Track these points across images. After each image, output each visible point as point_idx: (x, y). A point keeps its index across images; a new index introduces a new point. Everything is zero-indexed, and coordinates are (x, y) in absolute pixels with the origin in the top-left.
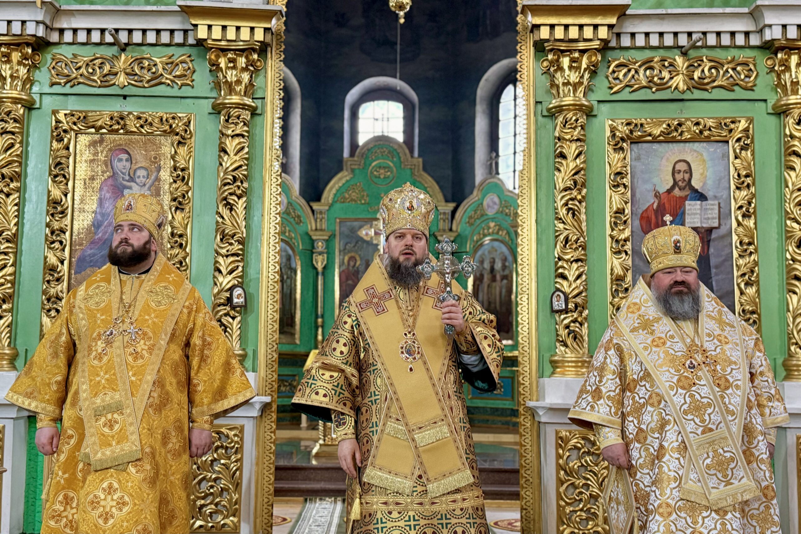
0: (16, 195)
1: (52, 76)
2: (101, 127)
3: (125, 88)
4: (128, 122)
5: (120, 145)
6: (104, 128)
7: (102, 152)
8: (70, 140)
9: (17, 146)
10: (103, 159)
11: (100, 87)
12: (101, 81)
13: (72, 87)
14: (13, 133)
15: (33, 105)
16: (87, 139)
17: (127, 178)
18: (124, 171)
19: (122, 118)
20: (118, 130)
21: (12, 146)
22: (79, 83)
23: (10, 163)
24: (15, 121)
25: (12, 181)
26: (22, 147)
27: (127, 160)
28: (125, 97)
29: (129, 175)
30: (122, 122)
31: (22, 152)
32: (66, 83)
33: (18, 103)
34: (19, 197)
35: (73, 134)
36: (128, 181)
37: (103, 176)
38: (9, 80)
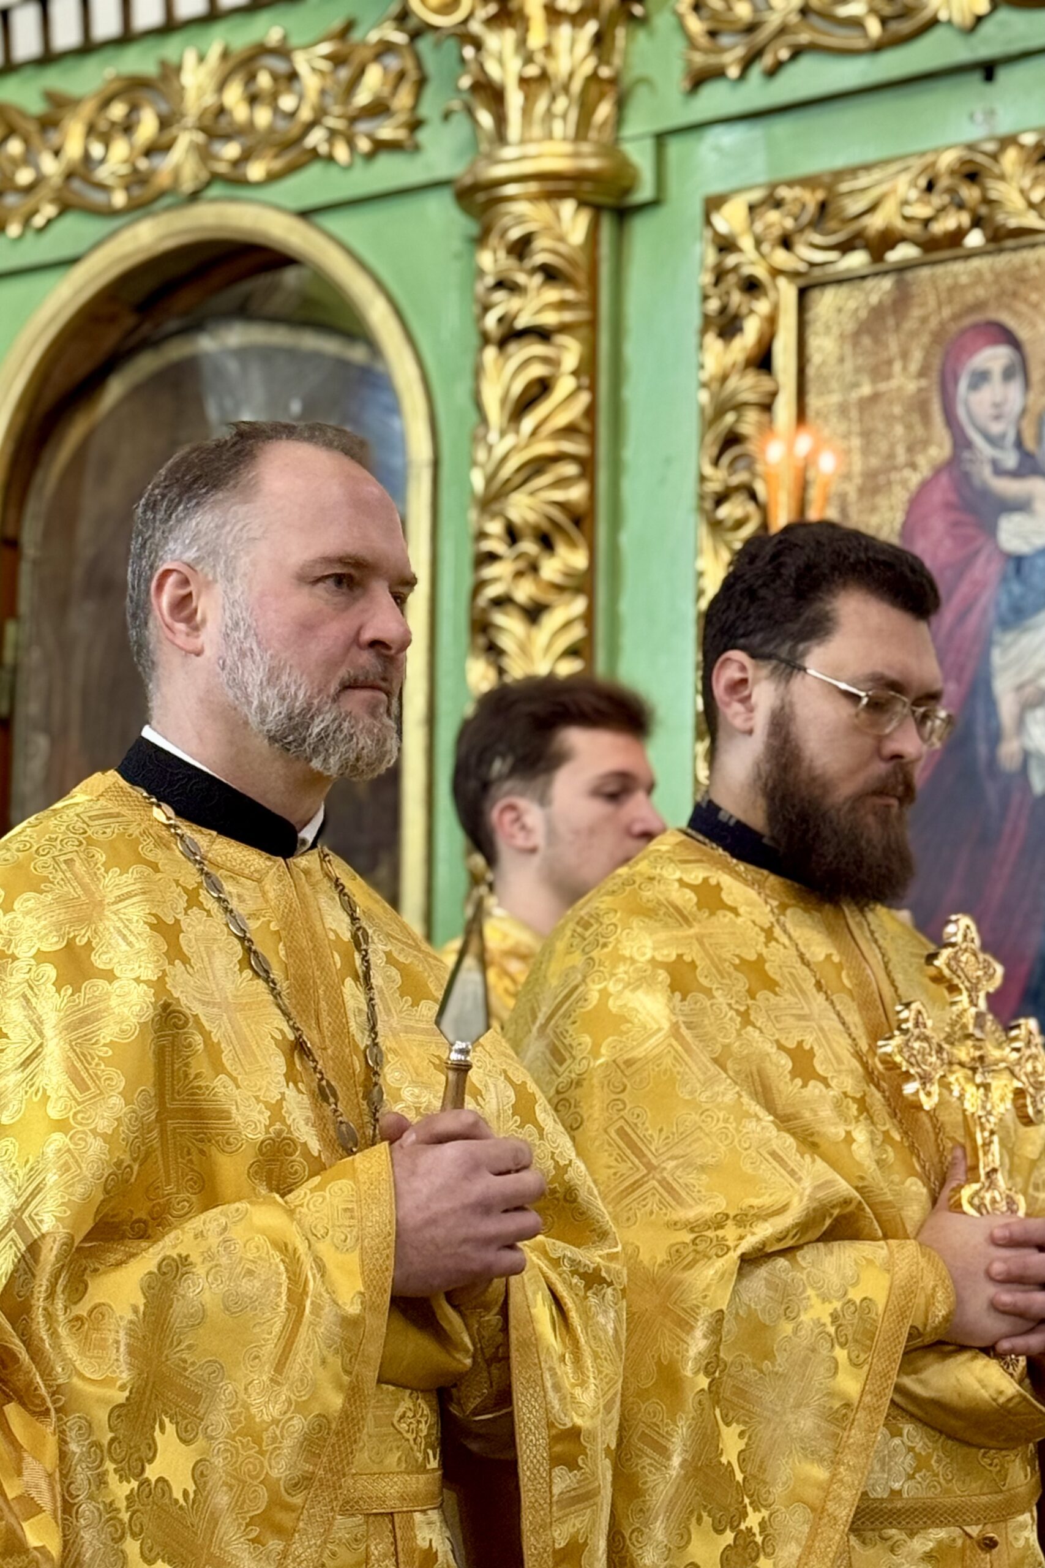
0: (579, 605)
1: (692, 44)
2: (888, 239)
3: (987, 28)
4: (998, 190)
5: (979, 306)
6: (903, 239)
7: (905, 355)
8: (772, 321)
9: (565, 385)
10: (911, 386)
11: (878, 48)
12: (884, 21)
13: (773, 72)
14: (542, 334)
15: (627, 191)
16: (852, 304)
17: (1011, 460)
18: (996, 428)
19: (973, 176)
20: (956, 238)
21: (542, 388)
22: (797, 52)
23: (538, 465)
24: (551, 274)
25: (546, 542)
27: (1008, 375)
28: (988, 70)
29: (1019, 444)
30: (970, 193)
31: (590, 412)
32: (747, 63)
33: (561, 195)
34: (588, 618)
35: (787, 292)
37: (913, 466)
38: (515, 99)
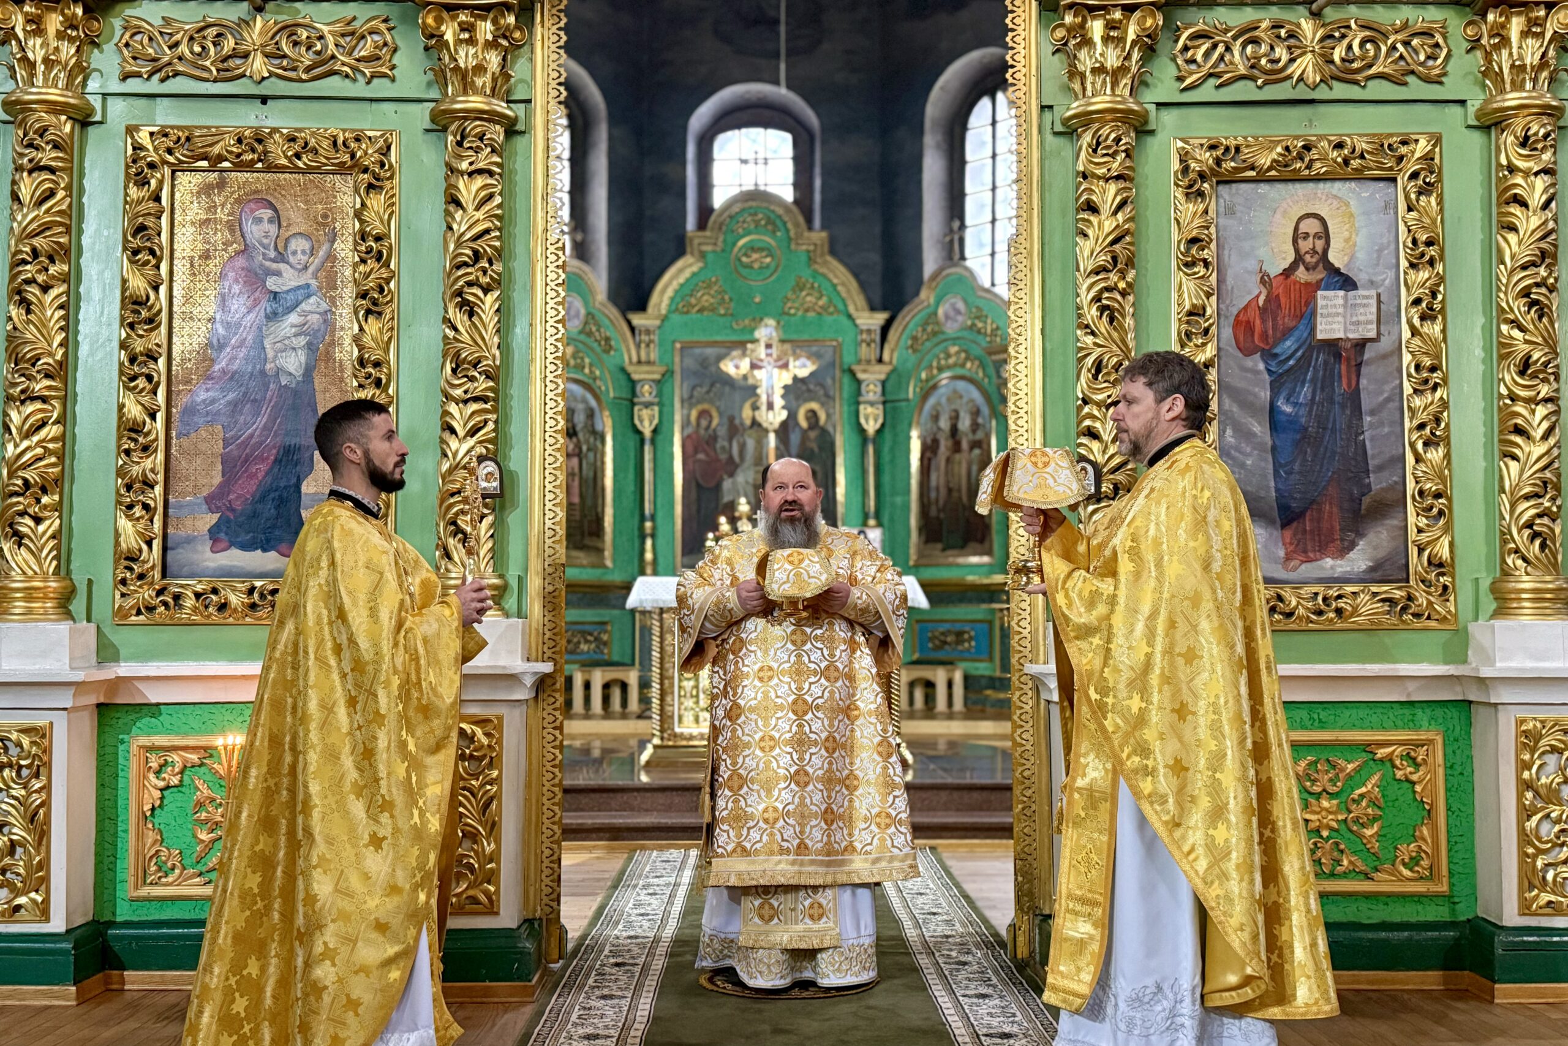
0: (63, 288)
1: (125, 60)
2: (221, 158)
3: (265, 83)
4: (271, 147)
5: (257, 192)
6: (226, 160)
7: (223, 205)
8: (161, 183)
9: (61, 194)
10: (225, 218)
11: (215, 81)
12: (218, 70)
13: (163, 80)
14: (52, 170)
15: (89, 115)
16: (194, 181)
17: (272, 254)
18: (265, 241)
19: (260, 141)
20: (252, 162)
21: (52, 193)
22: (175, 76)
23: (47, 226)
24: (56, 146)
25: (52, 260)
26: (71, 196)
27: (270, 221)
28: (264, 100)
29: (276, 248)
30: (260, 148)
31: (70, 206)
32: (151, 74)
33: (62, 113)
34: (68, 293)
35: (167, 171)
36: (274, 261)
37: (225, 250)
38: (41, 68)
